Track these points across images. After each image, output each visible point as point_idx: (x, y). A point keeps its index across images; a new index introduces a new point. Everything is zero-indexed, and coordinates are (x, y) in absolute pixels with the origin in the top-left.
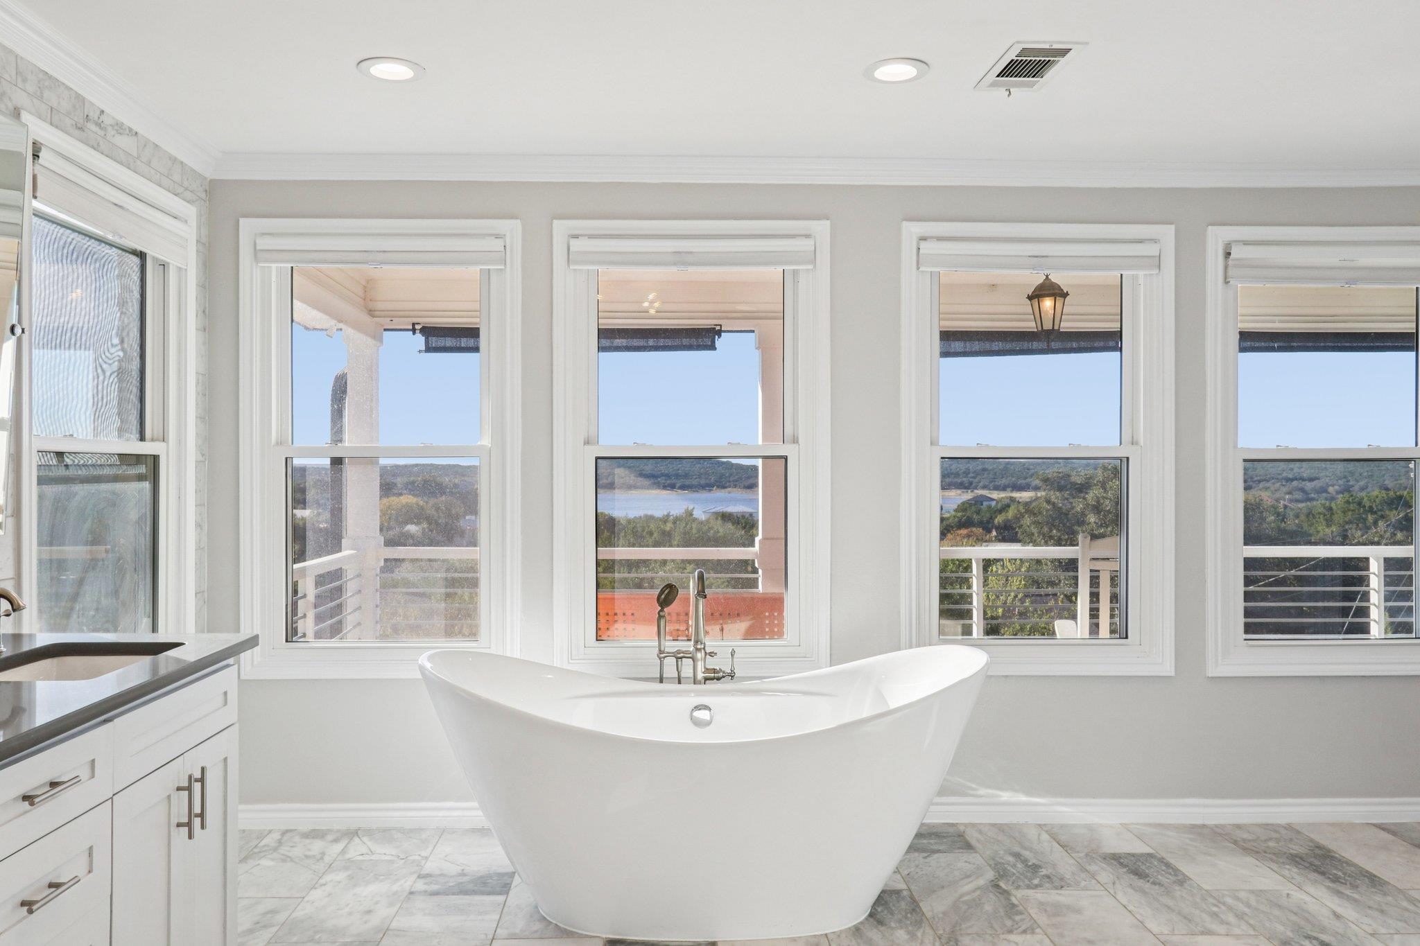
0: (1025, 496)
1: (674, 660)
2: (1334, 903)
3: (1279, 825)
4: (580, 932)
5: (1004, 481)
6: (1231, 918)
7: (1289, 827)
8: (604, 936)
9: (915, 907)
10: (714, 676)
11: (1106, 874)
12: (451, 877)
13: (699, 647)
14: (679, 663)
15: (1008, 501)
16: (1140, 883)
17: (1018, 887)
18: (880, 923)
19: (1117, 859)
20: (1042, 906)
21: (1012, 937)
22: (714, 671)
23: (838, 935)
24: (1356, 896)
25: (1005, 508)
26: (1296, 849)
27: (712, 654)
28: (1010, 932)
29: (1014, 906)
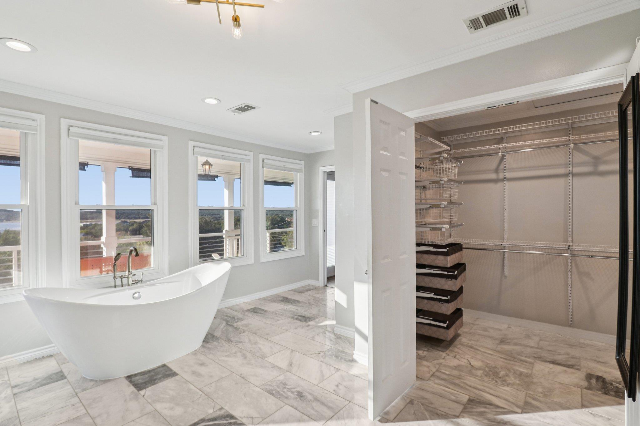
0: (138, 221)
1: (120, 279)
2: (294, 307)
3: (274, 295)
4: (112, 378)
5: (131, 216)
6: (280, 316)
7: (276, 295)
8: (123, 376)
9: (213, 336)
10: (137, 282)
11: (250, 314)
12: (31, 382)
13: (130, 273)
14: (122, 280)
15: (133, 222)
16: (258, 314)
17: (233, 323)
18: (207, 342)
19: (249, 310)
20: (242, 325)
21: (241, 335)
22: (136, 280)
23: (199, 349)
24: (297, 305)
25: (132, 225)
26: (281, 299)
27: (134, 275)
28: (240, 334)
29: (236, 328)
